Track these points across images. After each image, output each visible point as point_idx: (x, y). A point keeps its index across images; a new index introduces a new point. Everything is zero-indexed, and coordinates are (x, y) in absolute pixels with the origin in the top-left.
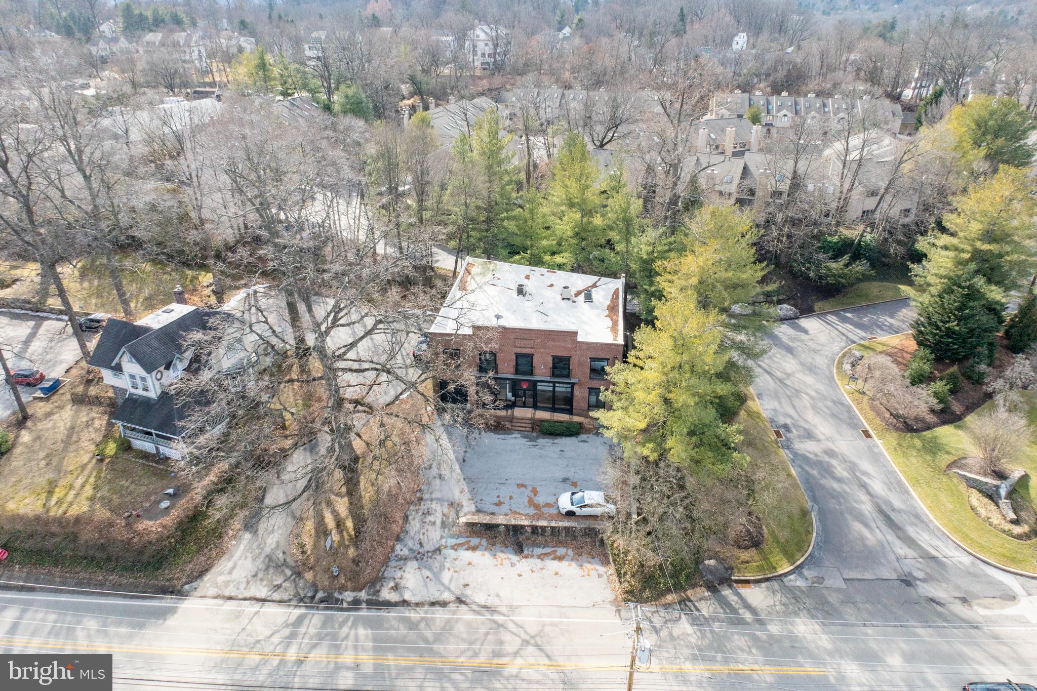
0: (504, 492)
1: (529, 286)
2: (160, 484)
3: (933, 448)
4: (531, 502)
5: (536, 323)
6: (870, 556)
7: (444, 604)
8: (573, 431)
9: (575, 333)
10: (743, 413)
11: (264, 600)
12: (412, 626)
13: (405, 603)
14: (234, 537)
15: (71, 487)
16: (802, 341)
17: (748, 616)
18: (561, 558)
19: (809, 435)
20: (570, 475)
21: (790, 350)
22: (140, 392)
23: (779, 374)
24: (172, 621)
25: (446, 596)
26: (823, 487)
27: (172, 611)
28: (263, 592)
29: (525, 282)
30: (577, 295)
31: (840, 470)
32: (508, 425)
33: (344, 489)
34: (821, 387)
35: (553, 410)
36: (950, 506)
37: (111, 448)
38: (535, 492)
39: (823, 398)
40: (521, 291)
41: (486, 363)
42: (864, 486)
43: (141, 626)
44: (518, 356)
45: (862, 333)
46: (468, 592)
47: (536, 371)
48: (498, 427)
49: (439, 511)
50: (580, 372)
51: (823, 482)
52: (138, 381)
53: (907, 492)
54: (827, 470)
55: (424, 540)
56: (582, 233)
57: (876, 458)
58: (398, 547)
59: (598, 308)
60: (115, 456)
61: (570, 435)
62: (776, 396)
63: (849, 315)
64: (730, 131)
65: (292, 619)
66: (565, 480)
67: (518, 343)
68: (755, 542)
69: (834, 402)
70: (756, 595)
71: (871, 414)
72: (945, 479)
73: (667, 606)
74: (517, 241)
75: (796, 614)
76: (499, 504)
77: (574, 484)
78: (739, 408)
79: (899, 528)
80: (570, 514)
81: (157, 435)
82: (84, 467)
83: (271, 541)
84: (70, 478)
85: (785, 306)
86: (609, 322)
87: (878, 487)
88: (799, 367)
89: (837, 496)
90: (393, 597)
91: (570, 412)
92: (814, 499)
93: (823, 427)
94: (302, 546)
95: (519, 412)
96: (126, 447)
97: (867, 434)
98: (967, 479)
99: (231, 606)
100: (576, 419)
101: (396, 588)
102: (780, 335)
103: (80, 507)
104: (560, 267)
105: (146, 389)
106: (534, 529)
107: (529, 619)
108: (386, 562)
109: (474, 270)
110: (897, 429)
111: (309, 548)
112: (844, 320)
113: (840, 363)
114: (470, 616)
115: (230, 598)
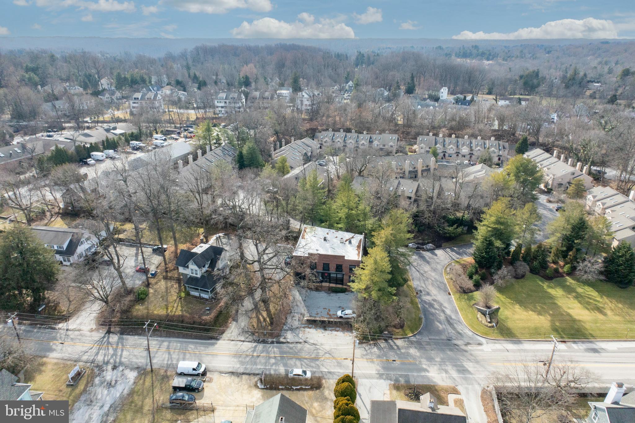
0: (319, 311)
1: (328, 237)
2: (203, 306)
3: (470, 299)
4: (328, 314)
5: (330, 252)
6: (439, 332)
7: (300, 343)
8: (343, 291)
9: (344, 257)
10: (405, 286)
11: (244, 341)
12: (291, 348)
13: (288, 342)
14: (231, 323)
15: (173, 307)
16: (434, 259)
17: (395, 347)
18: (337, 331)
19: (428, 294)
20: (342, 305)
21: (428, 262)
22: (194, 275)
23: (422, 272)
24: (216, 346)
25: (301, 341)
26: (429, 311)
27: (216, 343)
28: (243, 339)
29: (327, 236)
30: (346, 241)
31: (436, 306)
32: (320, 289)
33: (265, 309)
34: (437, 277)
35: (336, 283)
36: (470, 318)
37: (183, 295)
38: (329, 310)
39: (437, 281)
40: (325, 239)
41: (313, 267)
42: (443, 311)
43: (208, 347)
44: (324, 264)
45: (458, 256)
46: (308, 340)
47: (330, 270)
48: (317, 289)
49: (297, 316)
50: (345, 270)
51: (430, 309)
52: (194, 272)
53: (458, 313)
54: (431, 305)
55: (293, 325)
56: (348, 216)
57: (450, 302)
58: (284, 327)
59: (353, 246)
60: (185, 297)
61: (342, 292)
62: (419, 280)
63: (455, 249)
64: (420, 161)
65: (253, 346)
66: (340, 307)
67: (324, 259)
68: (402, 327)
69: (440, 282)
70: (399, 342)
71: (452, 287)
72: (471, 309)
73: (370, 345)
74: (323, 218)
75: (410, 347)
76: (317, 314)
77: (343, 308)
78: (404, 284)
79: (452, 324)
80: (341, 317)
81: (201, 290)
82: (175, 301)
83: (243, 324)
84: (172, 304)
85: (431, 245)
86: (357, 252)
87: (448, 312)
88: (430, 269)
89: (433, 314)
90: (284, 341)
91: (342, 284)
92: (425, 315)
93: (434, 291)
94: (253, 326)
95: (324, 284)
96: (188, 294)
97: (449, 294)
98: (478, 309)
99: (233, 342)
100: (344, 287)
101: (285, 338)
102: (426, 256)
103: (179, 313)
104: (341, 229)
105: (196, 274)
106: (329, 322)
107: (327, 348)
108: (281, 330)
109: (307, 230)
110: (460, 292)
111: (255, 326)
112: (453, 250)
113: (446, 268)
114: (308, 346)
115: (233, 340)
